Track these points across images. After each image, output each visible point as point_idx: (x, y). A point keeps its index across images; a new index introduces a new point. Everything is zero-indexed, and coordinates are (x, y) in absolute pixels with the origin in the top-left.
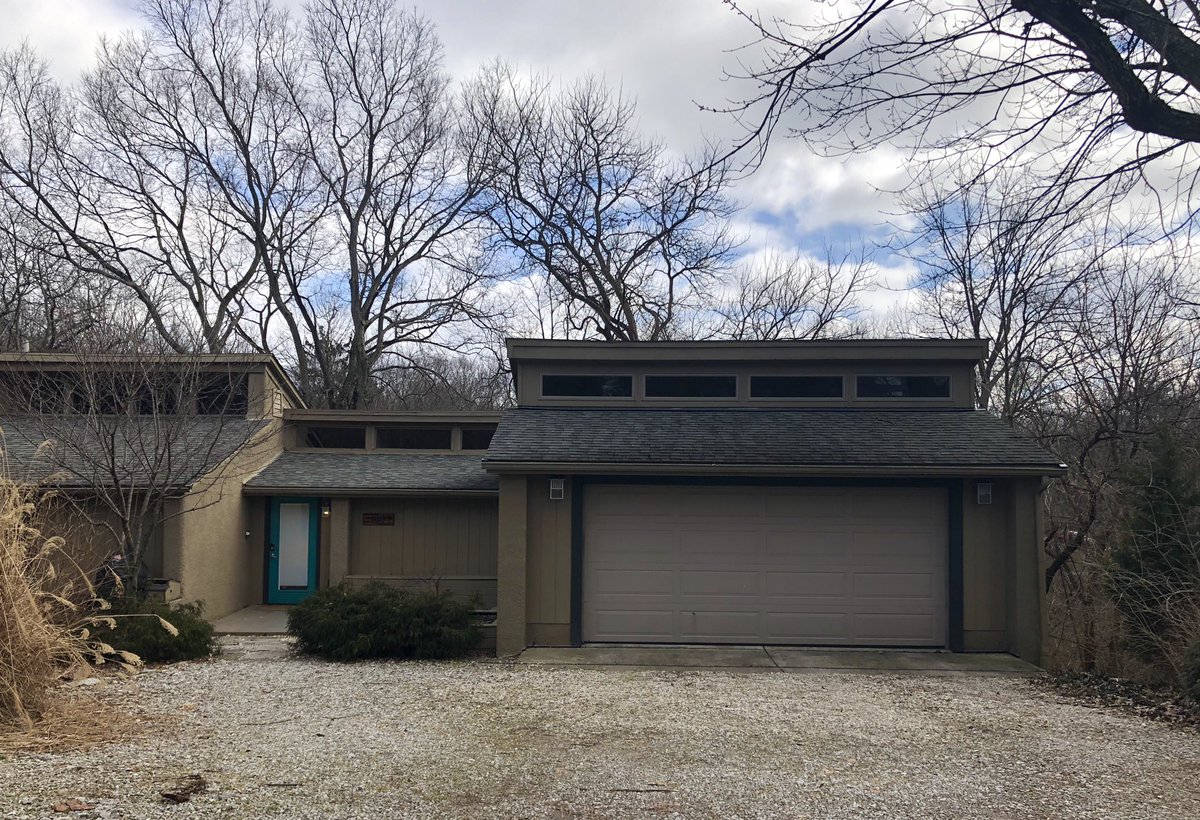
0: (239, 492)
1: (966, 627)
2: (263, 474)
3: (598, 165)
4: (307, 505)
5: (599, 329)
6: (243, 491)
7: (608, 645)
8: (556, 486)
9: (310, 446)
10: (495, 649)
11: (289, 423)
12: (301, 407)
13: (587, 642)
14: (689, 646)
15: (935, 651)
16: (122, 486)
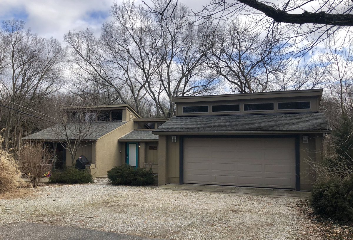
0: (117, 141)
1: (301, 183)
2: (125, 136)
3: (239, 42)
4: (136, 144)
5: (239, 91)
6: (118, 141)
7: (190, 184)
8: (174, 138)
9: (140, 129)
10: (158, 184)
11: (135, 122)
12: (140, 118)
13: (185, 183)
14: (213, 185)
15: (290, 190)
16: (70, 140)
